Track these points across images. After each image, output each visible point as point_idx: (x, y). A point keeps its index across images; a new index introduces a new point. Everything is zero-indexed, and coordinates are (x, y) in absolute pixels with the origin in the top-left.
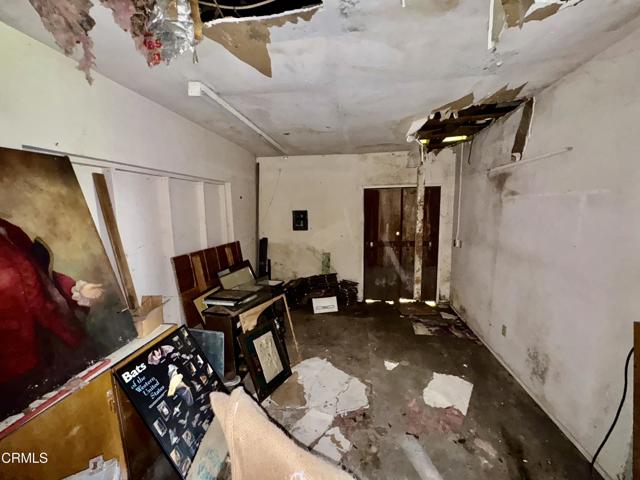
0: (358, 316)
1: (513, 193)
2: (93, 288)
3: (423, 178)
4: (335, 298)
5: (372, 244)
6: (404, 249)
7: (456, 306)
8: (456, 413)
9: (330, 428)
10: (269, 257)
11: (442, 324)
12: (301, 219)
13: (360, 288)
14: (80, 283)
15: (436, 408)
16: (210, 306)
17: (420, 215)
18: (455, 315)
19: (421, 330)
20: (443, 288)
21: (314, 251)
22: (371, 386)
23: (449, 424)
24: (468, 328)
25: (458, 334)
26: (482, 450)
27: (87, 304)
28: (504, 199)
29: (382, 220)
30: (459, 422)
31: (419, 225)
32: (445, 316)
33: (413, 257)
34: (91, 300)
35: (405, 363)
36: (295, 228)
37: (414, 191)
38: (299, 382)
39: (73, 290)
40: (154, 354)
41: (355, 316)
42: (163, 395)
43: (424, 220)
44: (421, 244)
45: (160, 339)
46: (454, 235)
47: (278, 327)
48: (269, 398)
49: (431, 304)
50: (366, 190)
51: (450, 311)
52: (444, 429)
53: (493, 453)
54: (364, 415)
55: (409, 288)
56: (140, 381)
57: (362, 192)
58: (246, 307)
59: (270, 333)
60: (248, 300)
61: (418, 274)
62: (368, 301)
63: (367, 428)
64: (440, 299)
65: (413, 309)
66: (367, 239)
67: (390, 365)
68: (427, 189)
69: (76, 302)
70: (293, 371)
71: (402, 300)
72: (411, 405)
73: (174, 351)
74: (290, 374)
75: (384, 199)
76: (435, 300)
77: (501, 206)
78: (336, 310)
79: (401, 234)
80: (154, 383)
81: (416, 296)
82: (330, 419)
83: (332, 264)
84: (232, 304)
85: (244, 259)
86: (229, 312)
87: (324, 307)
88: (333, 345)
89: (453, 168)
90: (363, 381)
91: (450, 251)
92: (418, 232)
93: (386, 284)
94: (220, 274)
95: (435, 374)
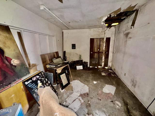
0: (88, 70)
1: (130, 38)
2: (17, 61)
3: (106, 35)
4: (82, 66)
5: (92, 53)
6: (100, 54)
7: (113, 68)
8: (111, 94)
9: (79, 97)
10: (66, 56)
11: (109, 73)
12: (74, 46)
13: (89, 64)
14: (13, 60)
15: (106, 93)
16: (50, 67)
17: (105, 45)
18: (112, 70)
19: (103, 74)
20: (110, 64)
21: (77, 54)
22: (90, 87)
23: (109, 97)
24: (116, 74)
25: (113, 75)
26: (117, 104)
27: (16, 65)
28: (128, 40)
29: (95, 47)
30: (112, 97)
31: (104, 47)
32: (110, 71)
33: (102, 56)
34: (17, 64)
35: (99, 82)
36: (72, 49)
37: (103, 39)
38: (72, 86)
39: (11, 61)
40: (34, 78)
41: (87, 70)
42: (36, 88)
43: (106, 46)
44: (104, 53)
45: (36, 74)
46: (113, 50)
47: (67, 72)
48: (64, 89)
49: (107, 68)
50: (90, 38)
51: (111, 70)
52: (108, 98)
53: (120, 105)
54: (87, 94)
55: (101, 64)
56: (30, 84)
57: (90, 39)
58: (58, 67)
59: (65, 74)
60: (59, 65)
61: (103, 60)
62: (90, 67)
63: (88, 97)
64: (109, 67)
65: (102, 69)
66: (91, 51)
67: (95, 82)
68: (107, 38)
69: (12, 64)
70: (70, 83)
71: (99, 67)
72: (99, 92)
73: (39, 77)
74: (70, 84)
75: (95, 41)
76: (107, 67)
77: (127, 42)
78: (82, 69)
79: (99, 50)
80: (34, 85)
81: (102, 66)
82: (79, 95)
83: (81, 57)
84: (55, 66)
85: (59, 56)
86: (54, 68)
87: (79, 68)
88: (81, 77)
89: (114, 32)
90: (88, 86)
91: (112, 54)
92: (104, 49)
93: (95, 63)
94: (53, 59)
95: (106, 85)
